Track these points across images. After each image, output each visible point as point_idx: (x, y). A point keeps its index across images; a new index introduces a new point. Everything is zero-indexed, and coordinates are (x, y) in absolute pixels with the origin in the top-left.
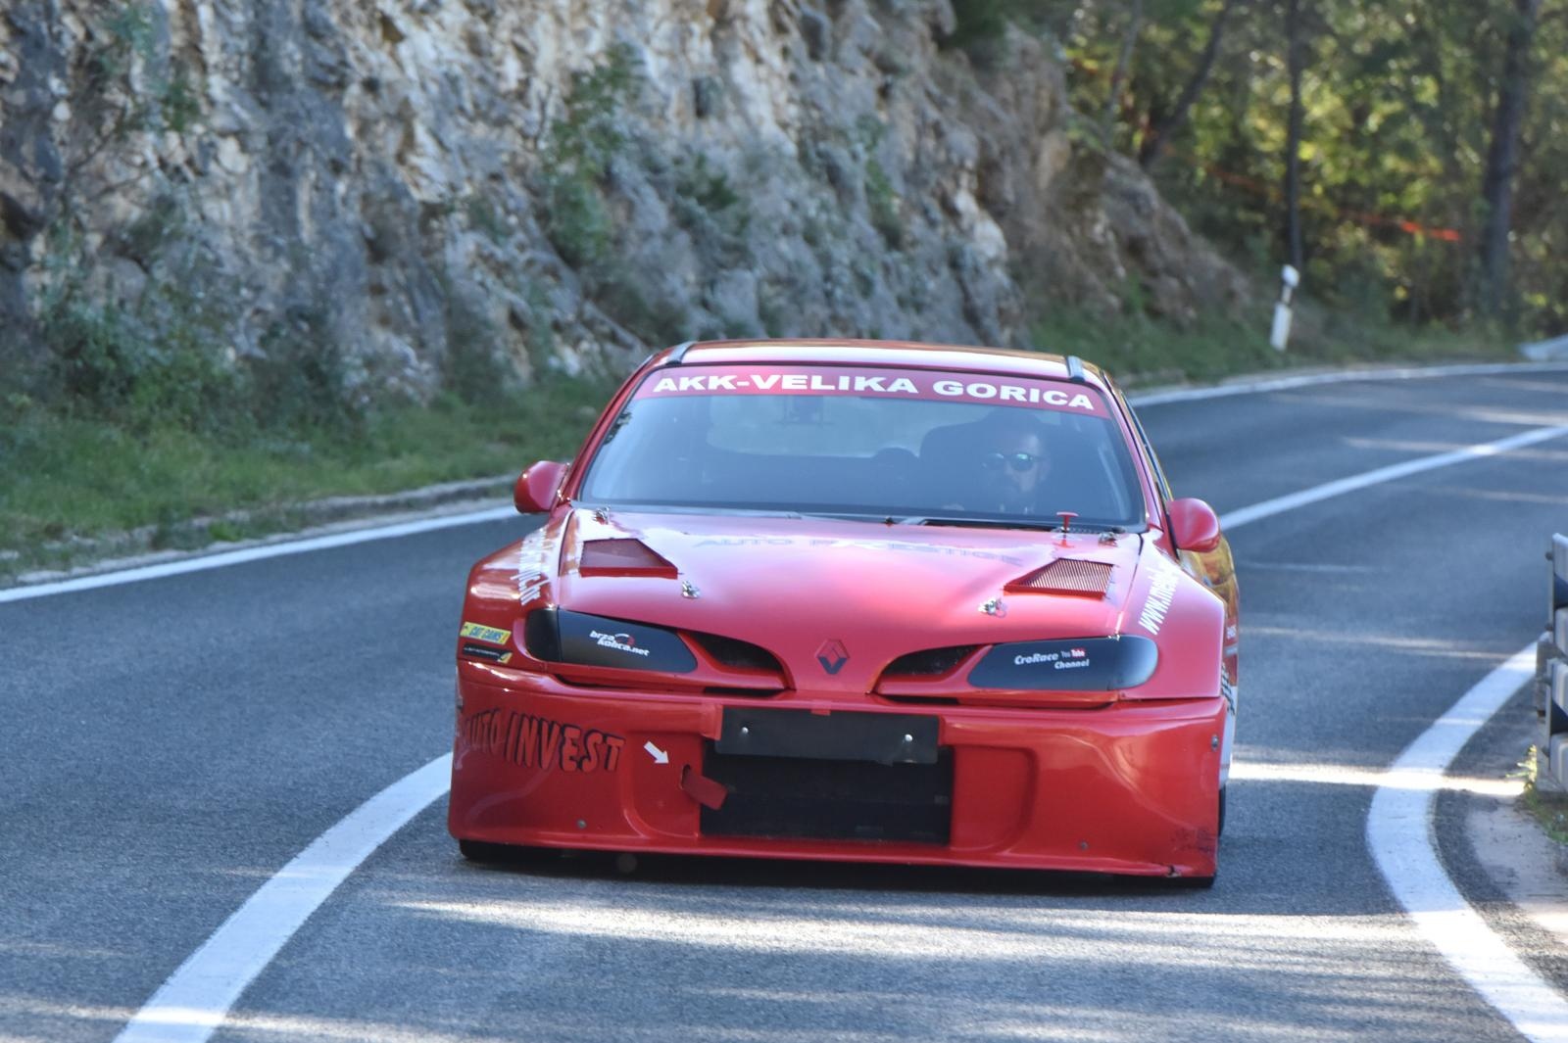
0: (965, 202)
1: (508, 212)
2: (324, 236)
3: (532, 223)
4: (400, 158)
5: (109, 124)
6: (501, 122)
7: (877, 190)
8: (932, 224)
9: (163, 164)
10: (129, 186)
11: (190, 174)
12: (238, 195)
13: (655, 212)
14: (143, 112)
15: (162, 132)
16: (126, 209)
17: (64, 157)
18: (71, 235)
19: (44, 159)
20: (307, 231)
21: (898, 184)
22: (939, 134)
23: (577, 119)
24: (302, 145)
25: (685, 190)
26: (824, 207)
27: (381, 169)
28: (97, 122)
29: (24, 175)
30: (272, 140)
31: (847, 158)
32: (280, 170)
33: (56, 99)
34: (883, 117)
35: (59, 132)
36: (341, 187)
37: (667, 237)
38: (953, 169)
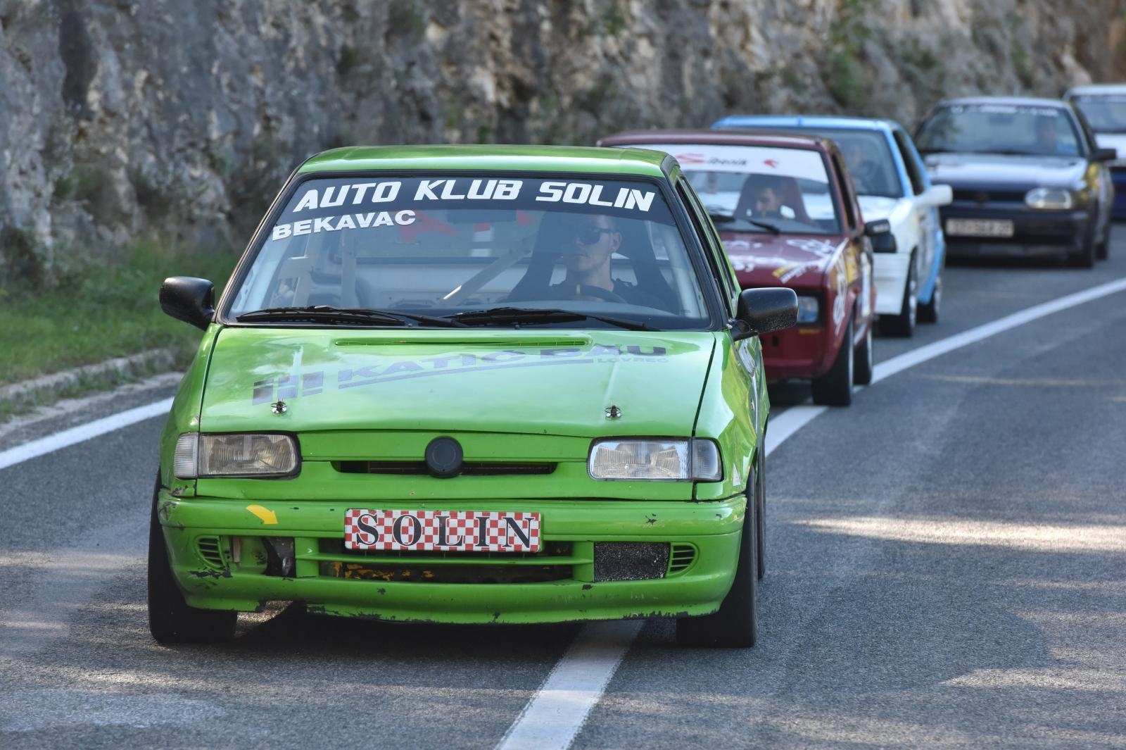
0: (1068, 60)
1: (805, 75)
2: (700, 94)
3: (819, 82)
4: (743, 47)
5: (573, 32)
6: (800, 24)
7: (1018, 55)
8: (1049, 73)
9: (606, 55)
10: (585, 68)
11: (620, 60)
12: (650, 71)
13: (890, 73)
14: (593, 24)
15: (603, 36)
16: (584, 82)
17: (547, 52)
18: (553, 98)
19: (536, 54)
20: (689, 91)
21: (1029, 51)
22: (1052, 20)
23: (844, 20)
24: (686, 41)
25: (907, 58)
26: (987, 66)
27: (731, 53)
28: (566, 31)
29: (525, 65)
30: (669, 38)
31: (1001, 37)
32: (673, 57)
33: (542, 19)
34: (1020, 13)
35: (545, 38)
36: (709, 65)
37: (898, 87)
38: (1060, 41)
